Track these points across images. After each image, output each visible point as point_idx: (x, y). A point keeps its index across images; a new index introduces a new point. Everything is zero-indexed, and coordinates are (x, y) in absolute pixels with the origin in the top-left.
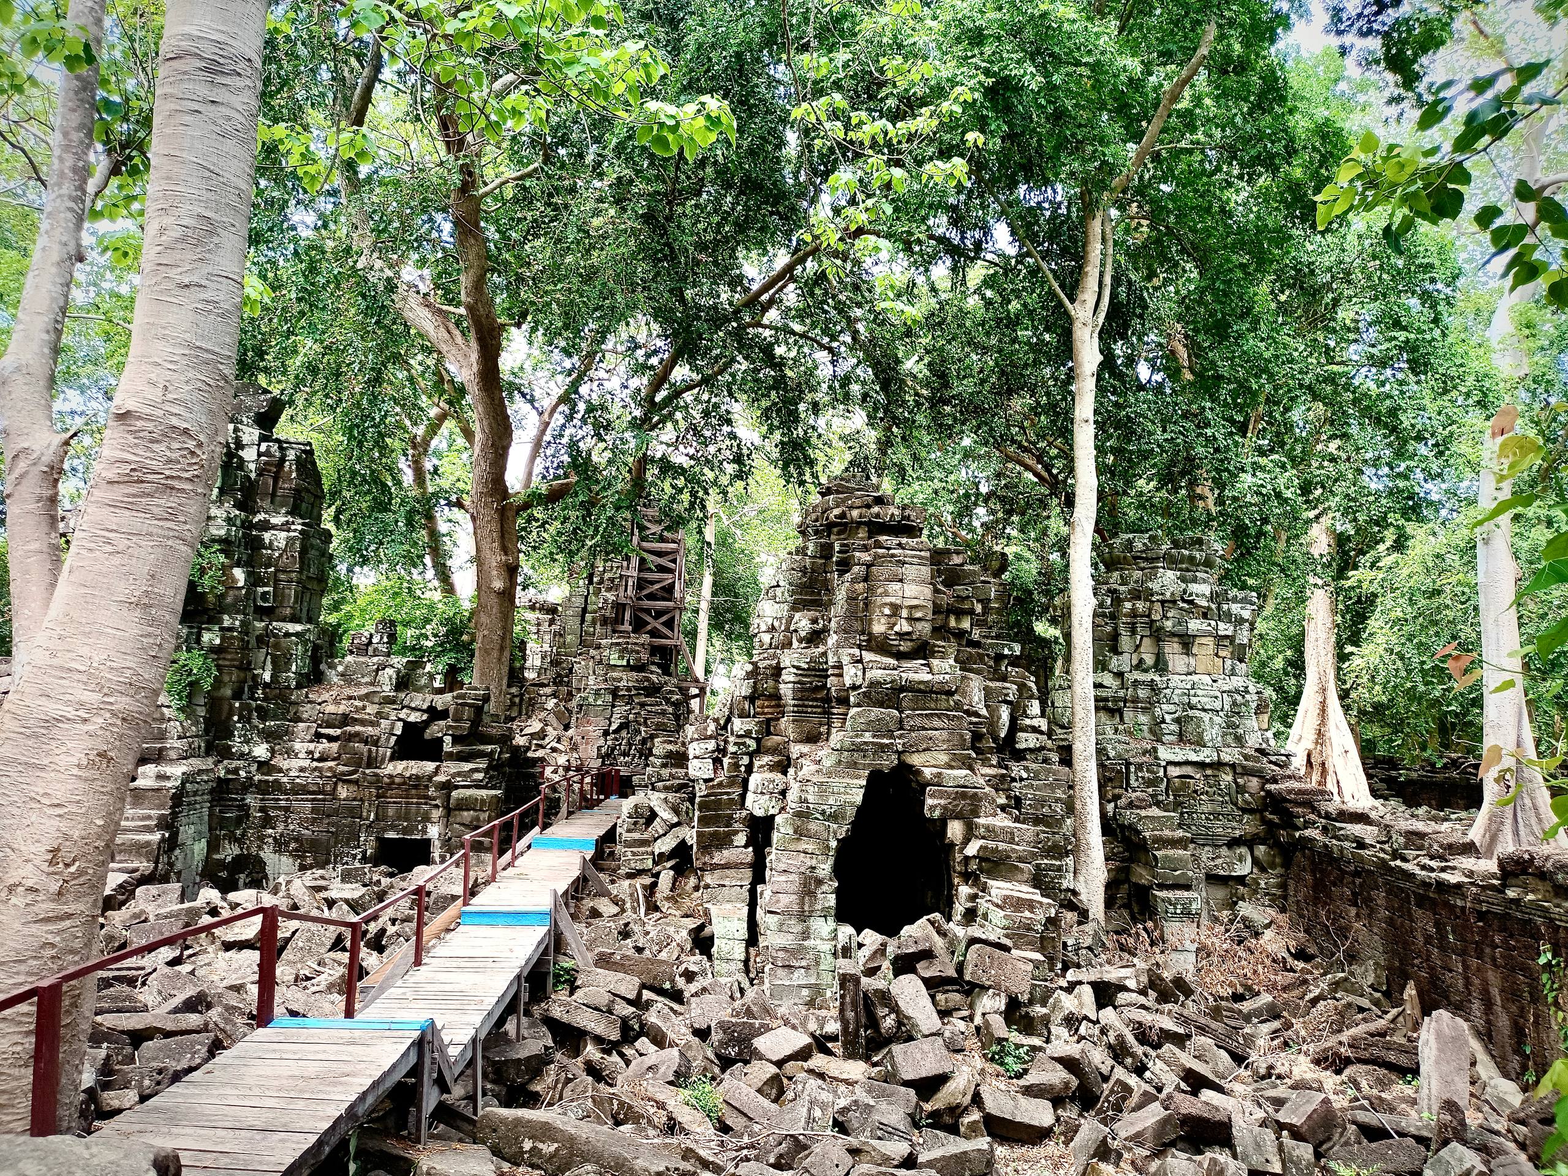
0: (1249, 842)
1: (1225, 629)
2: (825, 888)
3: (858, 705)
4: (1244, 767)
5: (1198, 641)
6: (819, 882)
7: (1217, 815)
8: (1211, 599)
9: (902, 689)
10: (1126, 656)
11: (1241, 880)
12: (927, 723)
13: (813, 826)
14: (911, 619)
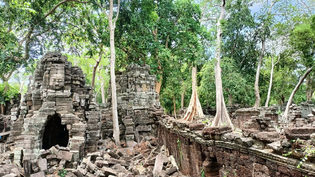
0: (151, 124)
1: (148, 82)
2: (37, 142)
3: (46, 101)
4: (149, 109)
5: (143, 85)
6: (35, 141)
7: (144, 119)
8: (145, 77)
9: (56, 97)
10: (129, 89)
11: (150, 131)
12: (62, 104)
13: (33, 129)
14: (58, 82)
